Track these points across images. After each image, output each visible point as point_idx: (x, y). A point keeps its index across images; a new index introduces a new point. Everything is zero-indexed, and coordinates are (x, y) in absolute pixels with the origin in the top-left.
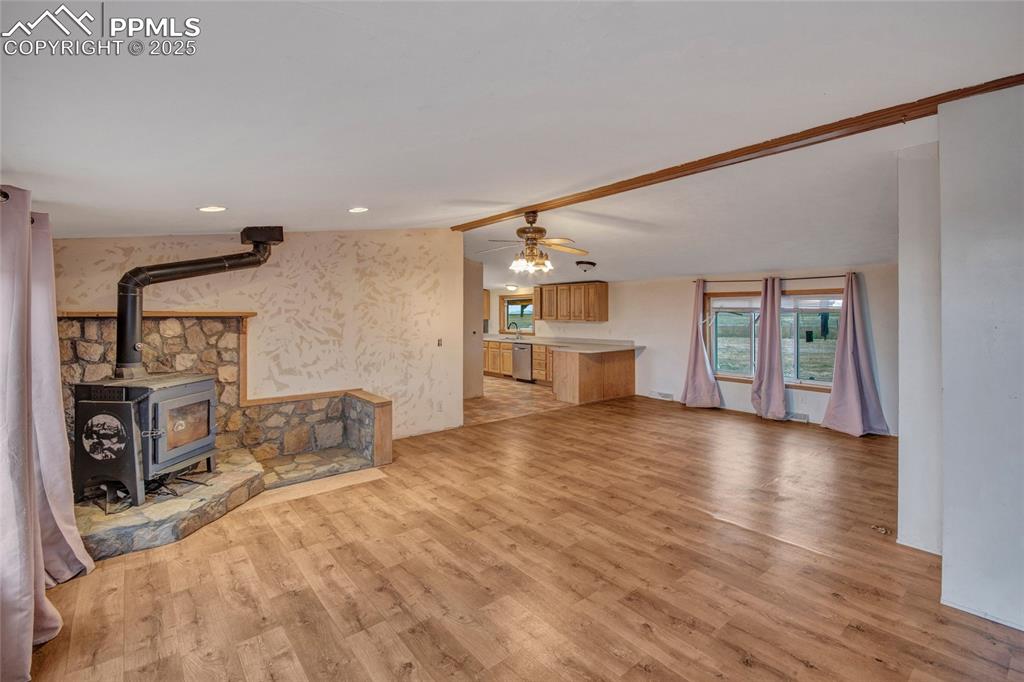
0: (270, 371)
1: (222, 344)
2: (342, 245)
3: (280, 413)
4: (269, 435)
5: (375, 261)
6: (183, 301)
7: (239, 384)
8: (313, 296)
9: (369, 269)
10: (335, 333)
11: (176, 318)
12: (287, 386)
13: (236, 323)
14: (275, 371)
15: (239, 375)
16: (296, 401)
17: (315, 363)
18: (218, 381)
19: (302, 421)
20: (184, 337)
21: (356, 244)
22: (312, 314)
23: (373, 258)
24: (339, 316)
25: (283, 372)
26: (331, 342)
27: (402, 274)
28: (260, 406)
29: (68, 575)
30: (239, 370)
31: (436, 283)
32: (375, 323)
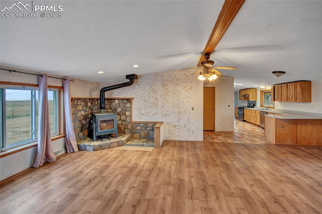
0: (138, 114)
1: (127, 106)
2: (157, 77)
3: (140, 126)
4: (137, 131)
5: (168, 81)
6: (119, 95)
7: (130, 116)
8: (149, 93)
9: (166, 84)
10: (155, 104)
11: (118, 99)
12: (142, 118)
13: (129, 100)
14: (139, 114)
15: (130, 114)
16: (144, 123)
17: (149, 112)
18: (126, 115)
19: (146, 129)
20: (119, 104)
21: (162, 76)
22: (149, 98)
23: (167, 80)
24: (156, 99)
25: (141, 114)
26: (154, 107)
27: (177, 85)
28: (135, 123)
29: (72, 151)
30: (130, 113)
31: (191, 87)
32: (168, 101)
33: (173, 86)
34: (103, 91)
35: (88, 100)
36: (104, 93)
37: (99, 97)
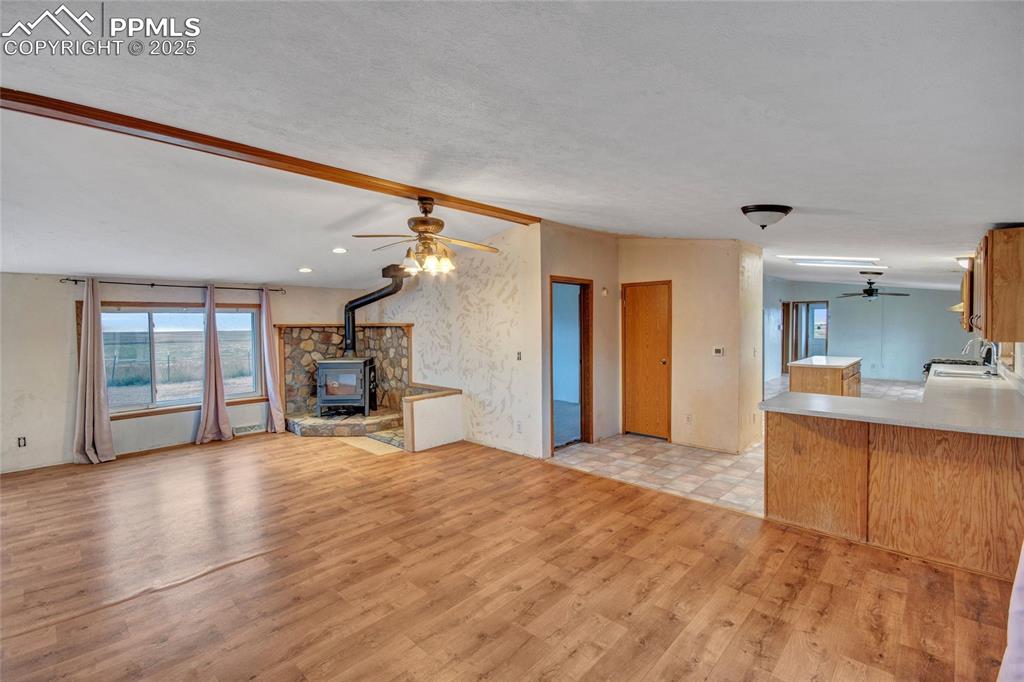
1: (403, 344)
8: (437, 311)
10: (447, 340)
13: (406, 330)
14: (422, 365)
15: (409, 365)
17: (438, 362)
18: (402, 367)
20: (392, 338)
22: (436, 324)
24: (449, 326)
25: (425, 367)
26: (446, 347)
27: (485, 285)
30: (409, 362)
31: (514, 289)
32: (469, 333)
33: (478, 290)
34: (352, 308)
35: (335, 330)
36: (353, 313)
37: (343, 323)
